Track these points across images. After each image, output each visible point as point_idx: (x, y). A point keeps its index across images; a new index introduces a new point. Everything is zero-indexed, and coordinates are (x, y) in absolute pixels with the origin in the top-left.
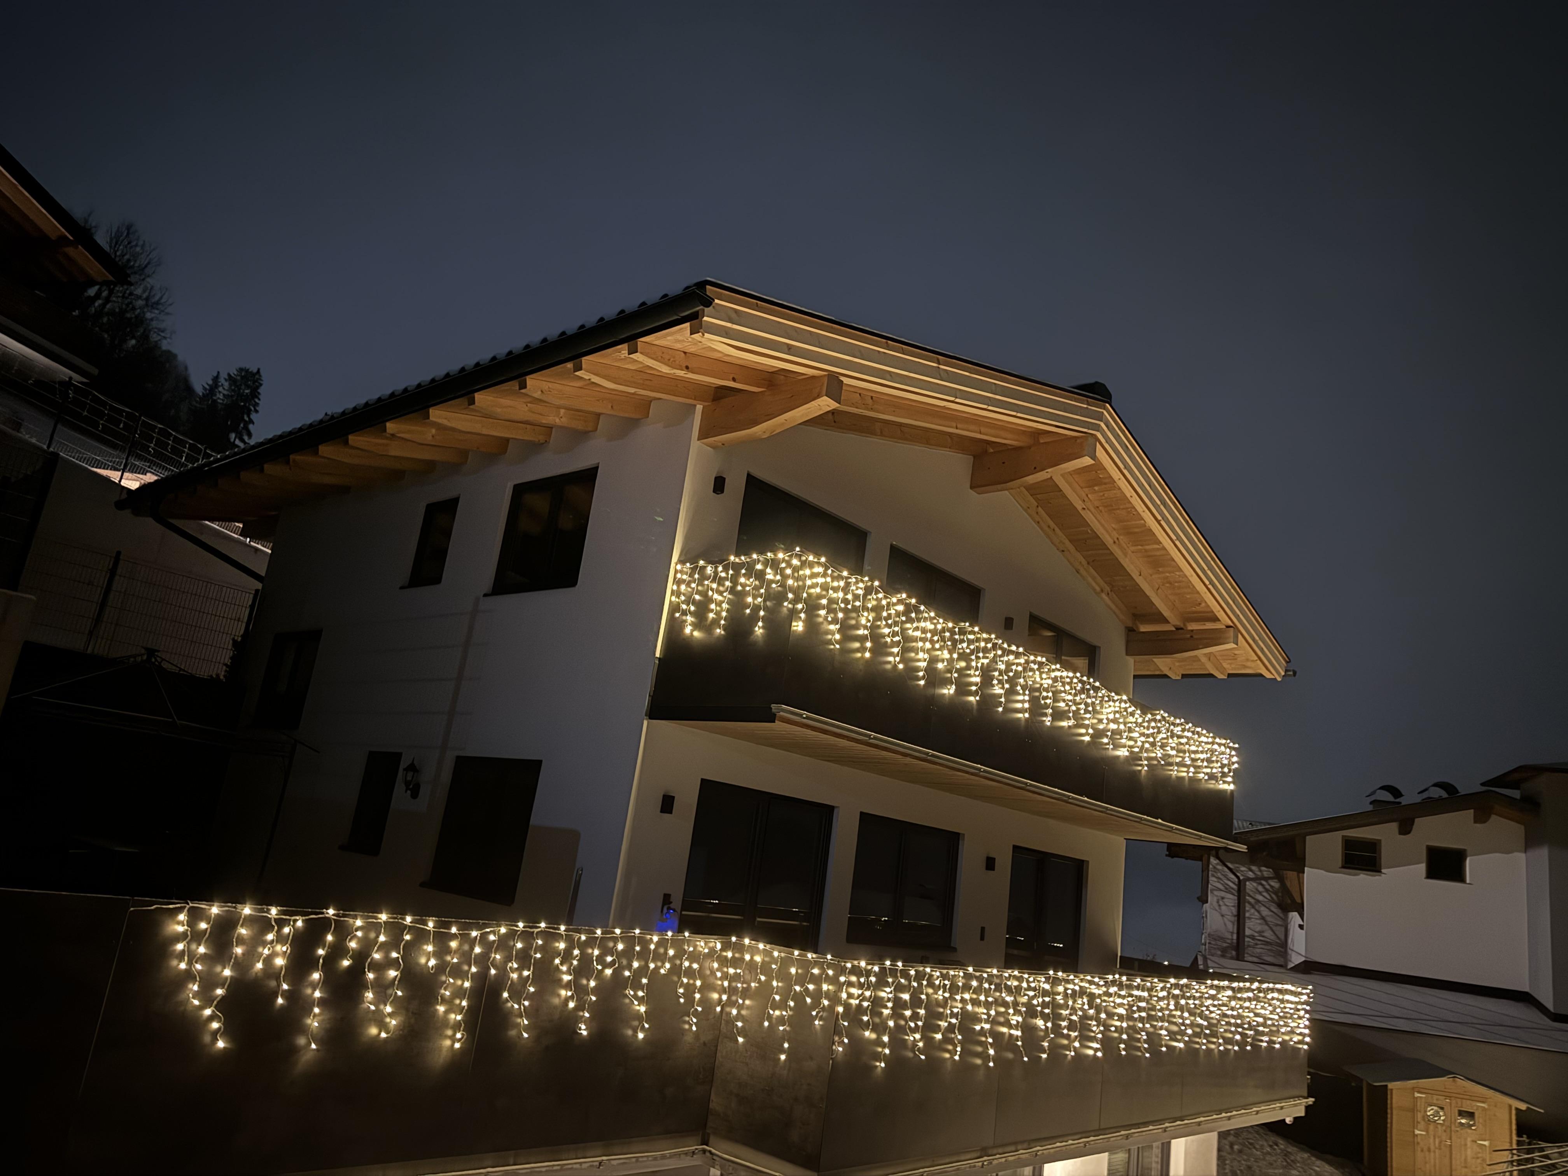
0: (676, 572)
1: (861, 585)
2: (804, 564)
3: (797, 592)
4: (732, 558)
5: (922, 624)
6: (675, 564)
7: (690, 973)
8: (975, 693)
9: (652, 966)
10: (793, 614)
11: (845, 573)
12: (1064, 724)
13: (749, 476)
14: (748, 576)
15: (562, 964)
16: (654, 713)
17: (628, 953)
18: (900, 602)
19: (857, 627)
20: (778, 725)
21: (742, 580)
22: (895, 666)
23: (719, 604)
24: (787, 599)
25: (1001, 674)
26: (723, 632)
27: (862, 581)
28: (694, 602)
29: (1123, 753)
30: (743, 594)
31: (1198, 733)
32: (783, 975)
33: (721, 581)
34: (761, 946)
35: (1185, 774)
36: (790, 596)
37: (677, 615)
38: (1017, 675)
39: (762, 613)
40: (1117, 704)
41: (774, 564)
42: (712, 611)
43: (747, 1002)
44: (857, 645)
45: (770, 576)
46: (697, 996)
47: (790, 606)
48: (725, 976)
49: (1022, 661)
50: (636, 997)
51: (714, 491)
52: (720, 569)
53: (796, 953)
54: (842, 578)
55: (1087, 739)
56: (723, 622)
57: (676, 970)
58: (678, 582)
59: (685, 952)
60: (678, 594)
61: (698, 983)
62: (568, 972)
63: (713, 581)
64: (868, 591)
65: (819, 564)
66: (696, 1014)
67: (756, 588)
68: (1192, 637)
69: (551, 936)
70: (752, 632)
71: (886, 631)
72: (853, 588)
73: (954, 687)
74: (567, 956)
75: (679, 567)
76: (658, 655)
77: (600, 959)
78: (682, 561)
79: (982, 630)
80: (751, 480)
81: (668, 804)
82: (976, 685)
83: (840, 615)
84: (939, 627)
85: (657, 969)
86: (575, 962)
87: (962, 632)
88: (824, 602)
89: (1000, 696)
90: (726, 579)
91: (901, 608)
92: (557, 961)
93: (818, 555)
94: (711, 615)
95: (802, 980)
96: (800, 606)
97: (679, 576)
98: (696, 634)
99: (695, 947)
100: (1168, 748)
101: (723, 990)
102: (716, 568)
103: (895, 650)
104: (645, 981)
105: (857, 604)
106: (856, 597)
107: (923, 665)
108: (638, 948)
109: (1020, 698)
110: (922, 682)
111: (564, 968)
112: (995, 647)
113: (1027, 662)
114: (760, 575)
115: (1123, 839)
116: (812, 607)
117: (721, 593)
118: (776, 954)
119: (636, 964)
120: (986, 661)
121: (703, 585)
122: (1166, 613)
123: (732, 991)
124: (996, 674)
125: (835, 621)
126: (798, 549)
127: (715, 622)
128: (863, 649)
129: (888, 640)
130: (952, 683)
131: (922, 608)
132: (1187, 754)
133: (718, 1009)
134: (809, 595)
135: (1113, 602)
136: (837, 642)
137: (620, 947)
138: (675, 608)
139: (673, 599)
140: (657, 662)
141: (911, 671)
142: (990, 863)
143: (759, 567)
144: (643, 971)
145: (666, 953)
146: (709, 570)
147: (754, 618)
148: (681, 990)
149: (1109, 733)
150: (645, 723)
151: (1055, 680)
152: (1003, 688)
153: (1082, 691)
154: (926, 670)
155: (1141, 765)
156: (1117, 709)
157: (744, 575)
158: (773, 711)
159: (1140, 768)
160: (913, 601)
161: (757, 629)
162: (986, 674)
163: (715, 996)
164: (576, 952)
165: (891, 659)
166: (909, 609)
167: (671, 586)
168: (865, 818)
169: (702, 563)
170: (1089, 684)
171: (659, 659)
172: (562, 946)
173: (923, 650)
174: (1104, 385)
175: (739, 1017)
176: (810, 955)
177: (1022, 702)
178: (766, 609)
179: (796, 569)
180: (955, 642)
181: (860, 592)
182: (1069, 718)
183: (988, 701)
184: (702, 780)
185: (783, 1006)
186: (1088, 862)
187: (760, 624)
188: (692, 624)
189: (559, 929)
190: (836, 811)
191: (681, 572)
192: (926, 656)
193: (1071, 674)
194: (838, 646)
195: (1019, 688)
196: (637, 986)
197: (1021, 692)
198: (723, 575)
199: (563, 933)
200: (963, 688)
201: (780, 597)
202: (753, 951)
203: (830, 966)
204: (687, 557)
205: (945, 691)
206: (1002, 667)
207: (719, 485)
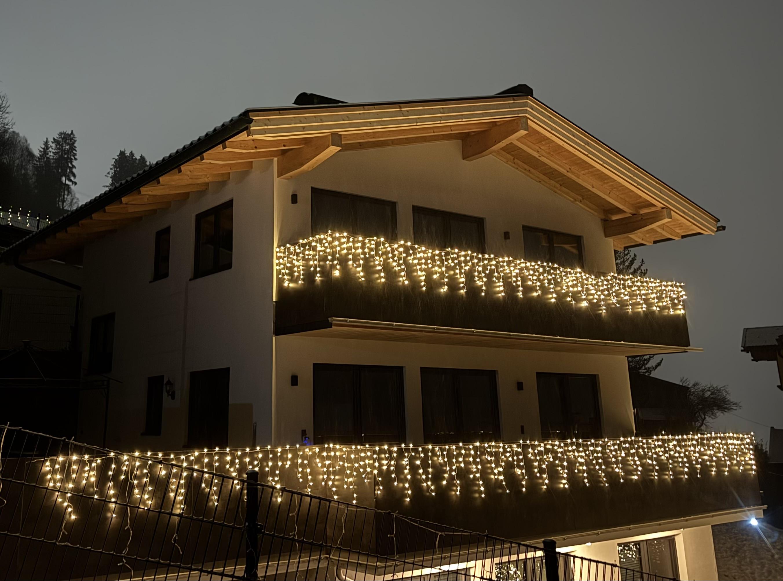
0: (277, 252)
1: (373, 242)
2: (334, 239)
3: (333, 255)
4: (301, 241)
5: (418, 256)
6: (276, 249)
7: (302, 465)
8: (464, 287)
9: (280, 464)
10: (333, 267)
11: (361, 239)
12: (535, 294)
13: (312, 188)
14: (309, 250)
15: (230, 467)
16: (277, 332)
17: (265, 458)
18: (400, 246)
19: (375, 266)
20: (334, 328)
21: (307, 252)
22: (403, 283)
23: (298, 267)
24: (328, 260)
25: (479, 273)
26: (303, 282)
27: (373, 240)
28: (287, 268)
29: (584, 304)
30: (308, 260)
31: (646, 282)
32: (349, 460)
33: (298, 254)
34: (338, 447)
35: (640, 310)
36: (330, 258)
37: (280, 276)
38: (492, 271)
39: (318, 269)
40: (573, 275)
41: (320, 241)
42: (296, 271)
43: (337, 477)
44: (377, 275)
45: (319, 249)
46: (310, 477)
47: (331, 263)
48: (324, 466)
49: (494, 262)
50: (273, 480)
51: (292, 203)
52: (297, 247)
53: (354, 447)
54: (358, 241)
55: (553, 300)
56: (302, 277)
57: (294, 465)
58: (279, 258)
59: (298, 455)
60: (279, 264)
61: (308, 470)
62: (234, 471)
63: (294, 255)
64: (378, 244)
65: (344, 237)
66: (310, 486)
67: (314, 256)
68: (642, 218)
69: (222, 455)
70: (315, 281)
71: (395, 264)
72: (368, 245)
73: (446, 287)
74: (232, 463)
75: (278, 250)
76: (274, 300)
77: (251, 463)
78: (279, 247)
79: (460, 250)
80: (314, 190)
81: (294, 380)
82: (463, 283)
83: (361, 262)
84: (430, 255)
85: (283, 466)
86: (237, 466)
87: (447, 254)
88: (350, 257)
89: (482, 286)
90: (300, 253)
91: (401, 249)
92: (228, 466)
93: (341, 232)
94: (296, 274)
95: (357, 460)
96: (335, 262)
97: (279, 254)
98: (291, 285)
99: (304, 452)
100: (622, 296)
101: (324, 473)
102: (295, 247)
103: (403, 274)
104: (277, 472)
105: (372, 253)
106: (371, 250)
107: (423, 278)
108: (271, 456)
109: (498, 284)
110: (424, 289)
111: (232, 469)
112: (472, 258)
113: (498, 262)
114: (314, 249)
115: (624, 357)
116: (343, 261)
117: (298, 261)
118: (344, 449)
119: (270, 464)
120: (467, 268)
121: (290, 258)
122: (621, 207)
123: (328, 473)
124: (476, 274)
125: (359, 266)
126: (330, 231)
127: (298, 277)
128: (380, 278)
129: (397, 269)
130: (444, 285)
131: (416, 246)
132: (639, 297)
133: (323, 483)
134: (341, 255)
135: (587, 206)
136: (362, 277)
137: (260, 456)
138: (279, 272)
139: (278, 267)
140: (275, 304)
141: (415, 283)
142: (520, 386)
143: (314, 244)
144: (275, 467)
145: (287, 457)
146: (292, 249)
147: (315, 272)
148: (300, 475)
149: (570, 294)
150: (274, 338)
151: (521, 269)
152: (483, 281)
153: (544, 272)
154: (425, 281)
155: (601, 310)
156: (574, 278)
157: (308, 250)
158: (330, 321)
159: (601, 312)
160: (409, 244)
161: (317, 278)
162: (470, 276)
163: (321, 477)
164: (237, 461)
165: (401, 279)
166: (407, 250)
167: (276, 261)
168: (423, 370)
169: (288, 246)
170: (549, 267)
171: (276, 302)
172: (228, 458)
173: (421, 270)
174: (525, 85)
175: (333, 485)
176: (359, 447)
177: (499, 287)
178: (320, 266)
179: (330, 243)
180: (442, 261)
181: (373, 246)
182: (537, 291)
183: (473, 291)
184: (315, 365)
185: (351, 475)
186: (598, 375)
187: (318, 275)
188: (288, 280)
189: (226, 451)
190: (404, 368)
191: (280, 252)
192: (424, 273)
193: (533, 264)
194: (363, 279)
195: (494, 279)
196: (274, 475)
197: (497, 281)
198: (298, 251)
199: (229, 452)
200: (453, 286)
201: (325, 259)
202: (335, 450)
203: (368, 450)
204: (281, 244)
205: (442, 290)
206: (480, 269)
207: (294, 199)
